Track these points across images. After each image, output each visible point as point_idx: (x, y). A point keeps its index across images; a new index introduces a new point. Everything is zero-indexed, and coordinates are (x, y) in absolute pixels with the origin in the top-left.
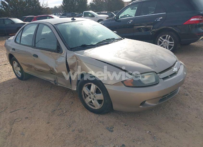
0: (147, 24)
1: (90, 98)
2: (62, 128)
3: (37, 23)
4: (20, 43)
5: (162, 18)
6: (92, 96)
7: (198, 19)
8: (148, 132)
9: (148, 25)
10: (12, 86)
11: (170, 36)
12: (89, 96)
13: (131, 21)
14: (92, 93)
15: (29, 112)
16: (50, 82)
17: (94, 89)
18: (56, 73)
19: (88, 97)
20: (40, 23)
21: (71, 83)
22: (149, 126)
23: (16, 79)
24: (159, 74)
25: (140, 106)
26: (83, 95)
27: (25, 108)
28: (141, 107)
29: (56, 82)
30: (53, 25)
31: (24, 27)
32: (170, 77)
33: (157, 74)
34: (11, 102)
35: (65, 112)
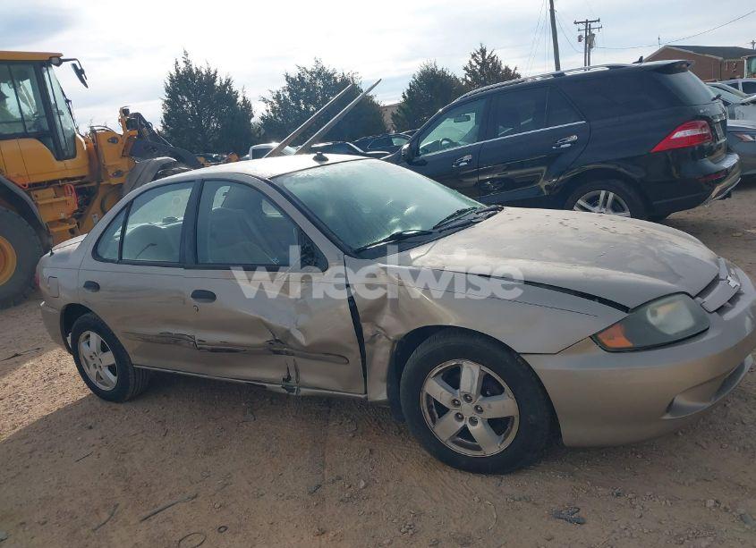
0: (505, 168)
1: (459, 417)
2: (388, 541)
3: (193, 179)
4: (121, 257)
5: (575, 137)
6: (467, 409)
7: (697, 132)
8: (711, 503)
9: (509, 168)
10: (91, 428)
11: (611, 195)
12: (454, 411)
13: (467, 158)
14: (466, 396)
15: (217, 505)
16: (265, 387)
17: (474, 379)
18: (303, 346)
19: (450, 417)
20: (205, 177)
21: (365, 376)
22: (698, 483)
23: (89, 400)
24: (698, 299)
25: (663, 415)
26: (426, 410)
27: (196, 497)
28: (667, 417)
29: (293, 382)
30: (266, 181)
31: (132, 202)
32: (730, 305)
33: (693, 298)
34: (122, 483)
35: (365, 487)
